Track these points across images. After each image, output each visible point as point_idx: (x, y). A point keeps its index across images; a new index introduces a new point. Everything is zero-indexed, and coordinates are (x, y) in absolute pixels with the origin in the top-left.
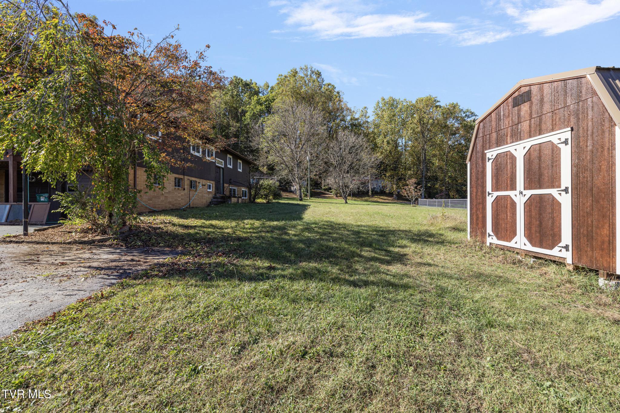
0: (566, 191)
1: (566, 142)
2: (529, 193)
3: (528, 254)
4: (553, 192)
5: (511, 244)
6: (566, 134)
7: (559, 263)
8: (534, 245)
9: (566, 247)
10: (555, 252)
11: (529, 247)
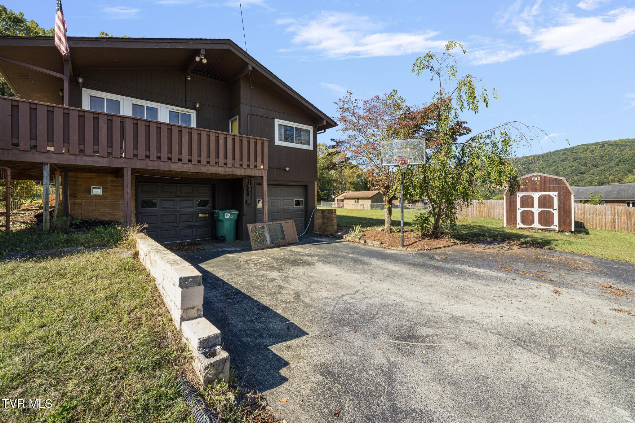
0: (556, 209)
1: (556, 196)
2: (540, 210)
3: (539, 229)
4: (551, 210)
5: (532, 226)
6: (556, 193)
7: (554, 230)
8: (542, 226)
9: (556, 226)
10: (552, 227)
11: (541, 227)
